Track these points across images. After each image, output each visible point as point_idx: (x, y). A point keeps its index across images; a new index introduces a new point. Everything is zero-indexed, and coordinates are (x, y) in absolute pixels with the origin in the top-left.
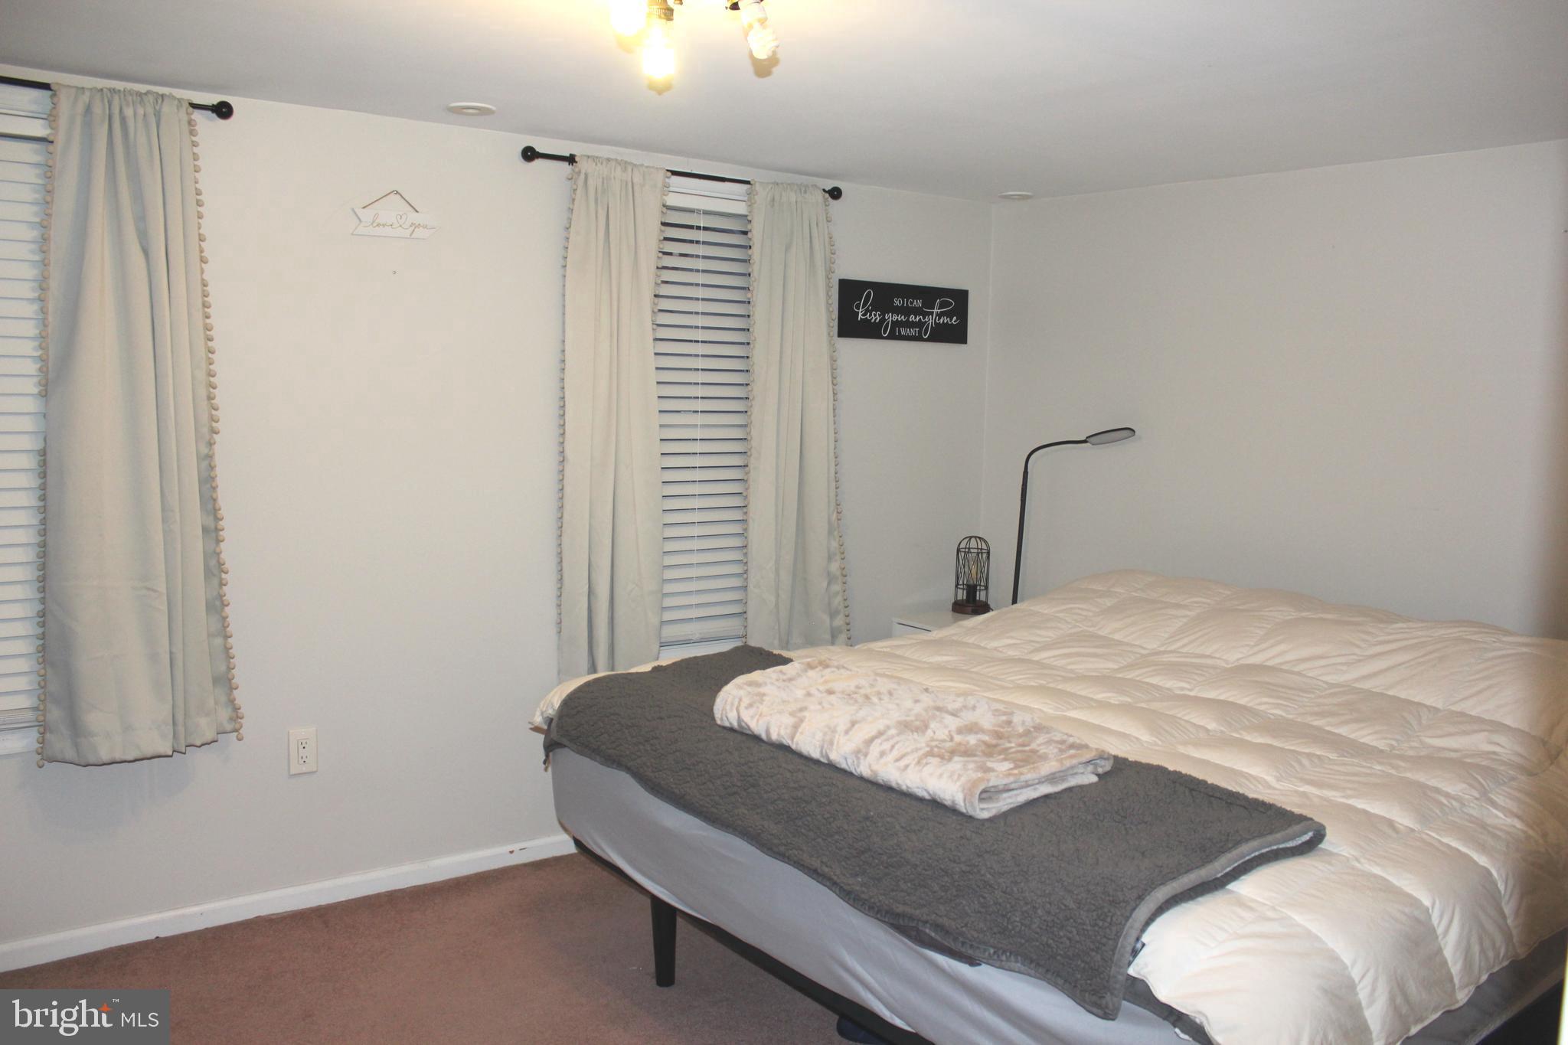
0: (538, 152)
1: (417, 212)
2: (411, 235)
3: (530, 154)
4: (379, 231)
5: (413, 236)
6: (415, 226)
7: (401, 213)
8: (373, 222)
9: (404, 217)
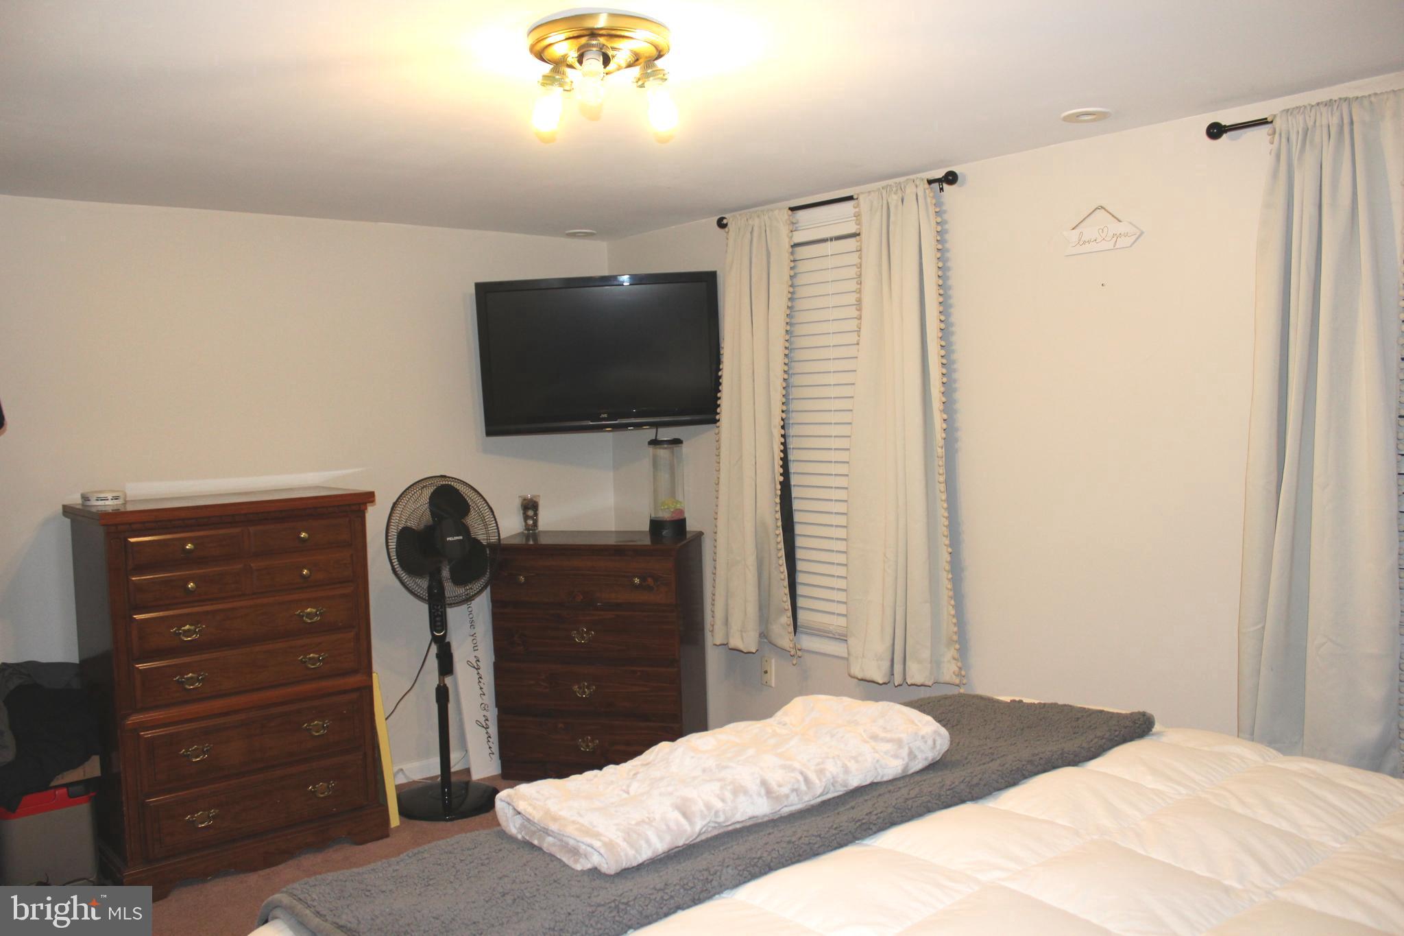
0: (1225, 126)
1: (1120, 221)
2: (1114, 246)
3: (1216, 131)
4: (1087, 248)
5: (1116, 247)
6: (1117, 236)
7: (1102, 227)
8: (1080, 240)
9: (1105, 230)
